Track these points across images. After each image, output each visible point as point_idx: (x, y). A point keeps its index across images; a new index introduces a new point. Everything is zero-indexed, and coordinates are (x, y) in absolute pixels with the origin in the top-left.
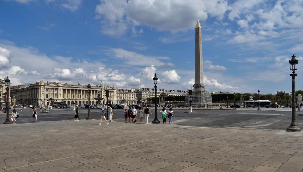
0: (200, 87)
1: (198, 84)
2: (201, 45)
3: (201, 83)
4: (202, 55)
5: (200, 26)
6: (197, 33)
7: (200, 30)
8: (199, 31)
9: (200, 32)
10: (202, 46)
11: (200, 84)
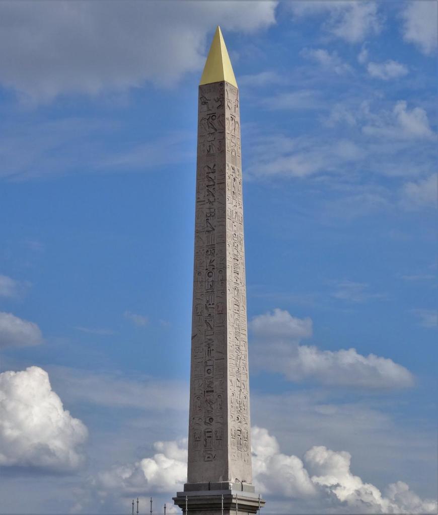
0: (229, 506)
1: (209, 487)
2: (234, 206)
3: (232, 482)
4: (242, 275)
5: (229, 76)
6: (213, 116)
7: (231, 99)
8: (222, 106)
9: (228, 115)
10: (241, 212)
11: (226, 486)
